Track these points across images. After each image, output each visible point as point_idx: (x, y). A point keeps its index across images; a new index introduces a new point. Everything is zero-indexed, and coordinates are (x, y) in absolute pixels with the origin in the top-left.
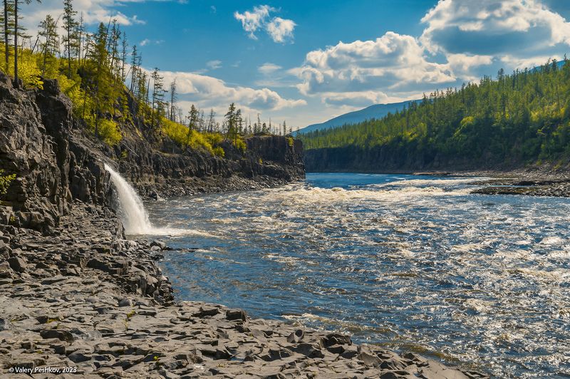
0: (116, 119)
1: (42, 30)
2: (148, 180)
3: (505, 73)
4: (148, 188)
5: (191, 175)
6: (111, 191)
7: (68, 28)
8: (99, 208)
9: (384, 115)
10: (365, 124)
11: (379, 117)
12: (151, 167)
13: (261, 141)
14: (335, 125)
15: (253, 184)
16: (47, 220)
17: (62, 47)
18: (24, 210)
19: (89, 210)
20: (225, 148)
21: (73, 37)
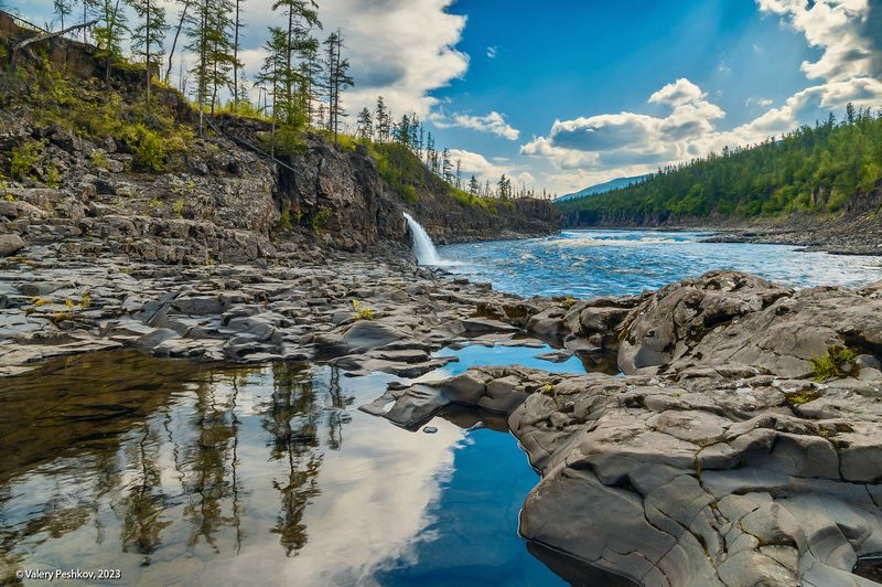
0: (415, 185)
1: (360, 119)
2: (440, 230)
3: (730, 149)
4: (438, 236)
5: (472, 228)
6: (409, 233)
7: (380, 119)
8: (399, 243)
9: (626, 184)
10: (611, 192)
11: (622, 186)
12: (441, 221)
13: (526, 203)
14: (586, 194)
15: (519, 236)
16: (356, 246)
17: (377, 134)
18: (339, 237)
19: (391, 244)
20: (497, 208)
21: (384, 125)
